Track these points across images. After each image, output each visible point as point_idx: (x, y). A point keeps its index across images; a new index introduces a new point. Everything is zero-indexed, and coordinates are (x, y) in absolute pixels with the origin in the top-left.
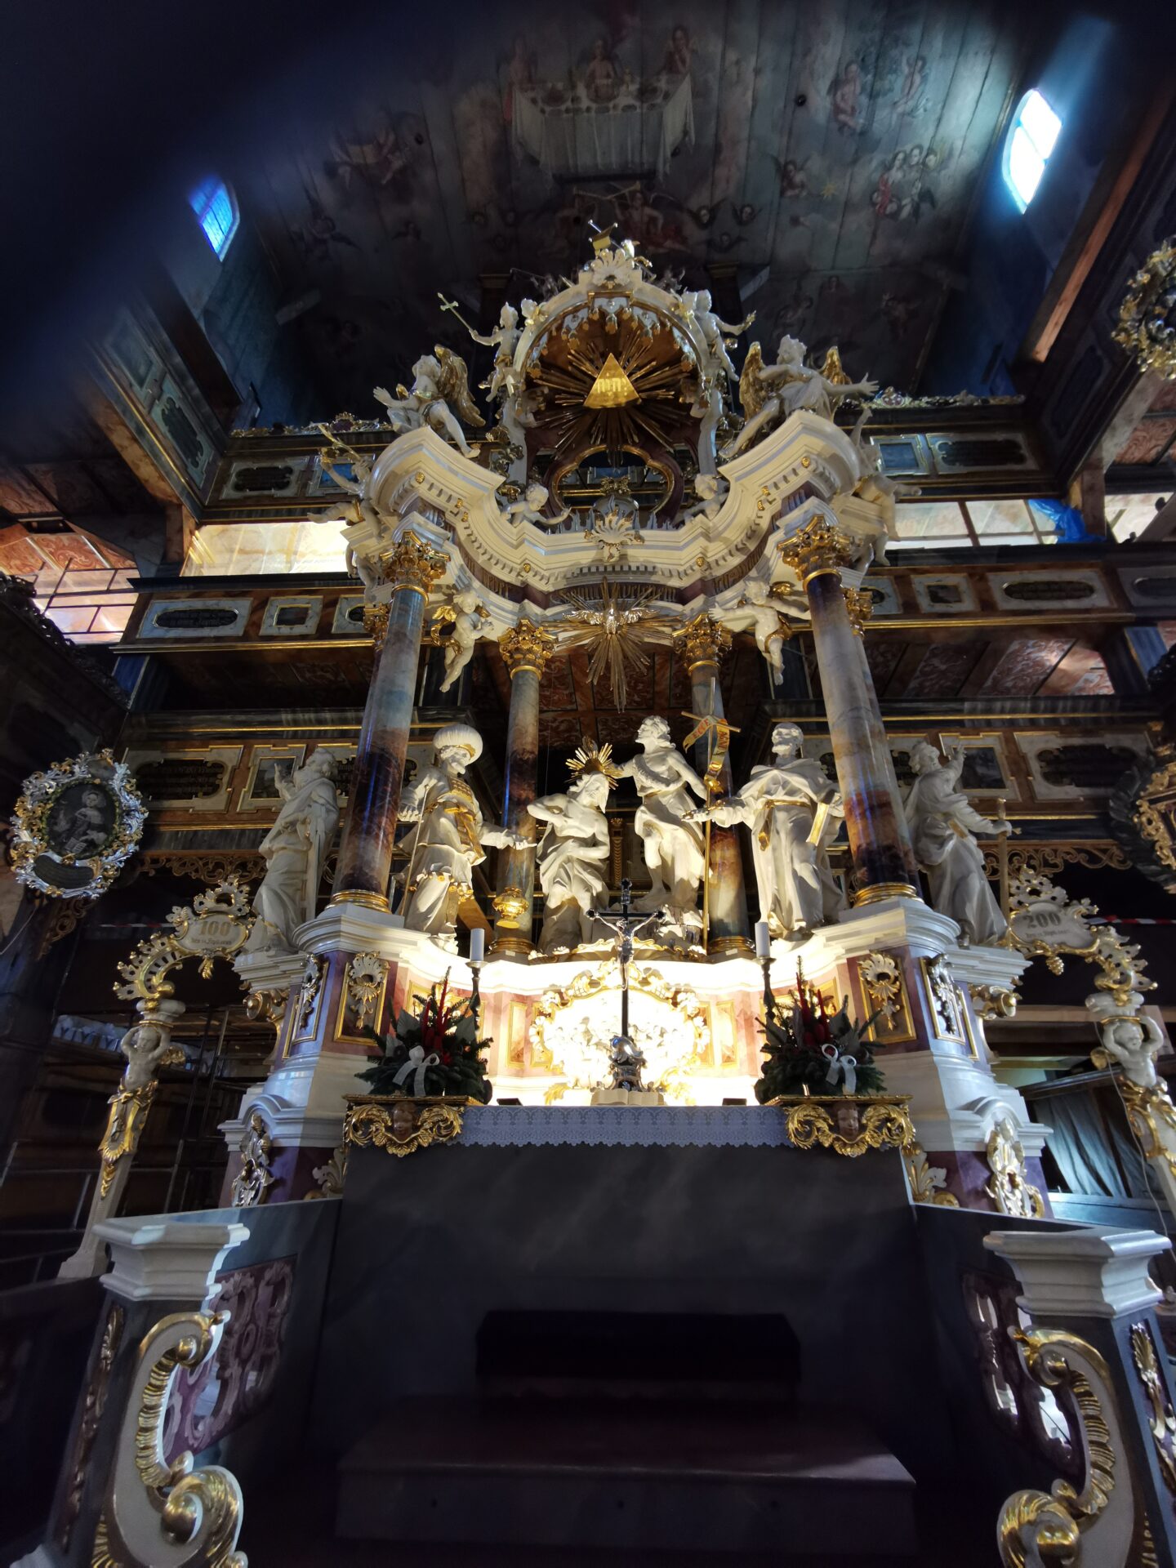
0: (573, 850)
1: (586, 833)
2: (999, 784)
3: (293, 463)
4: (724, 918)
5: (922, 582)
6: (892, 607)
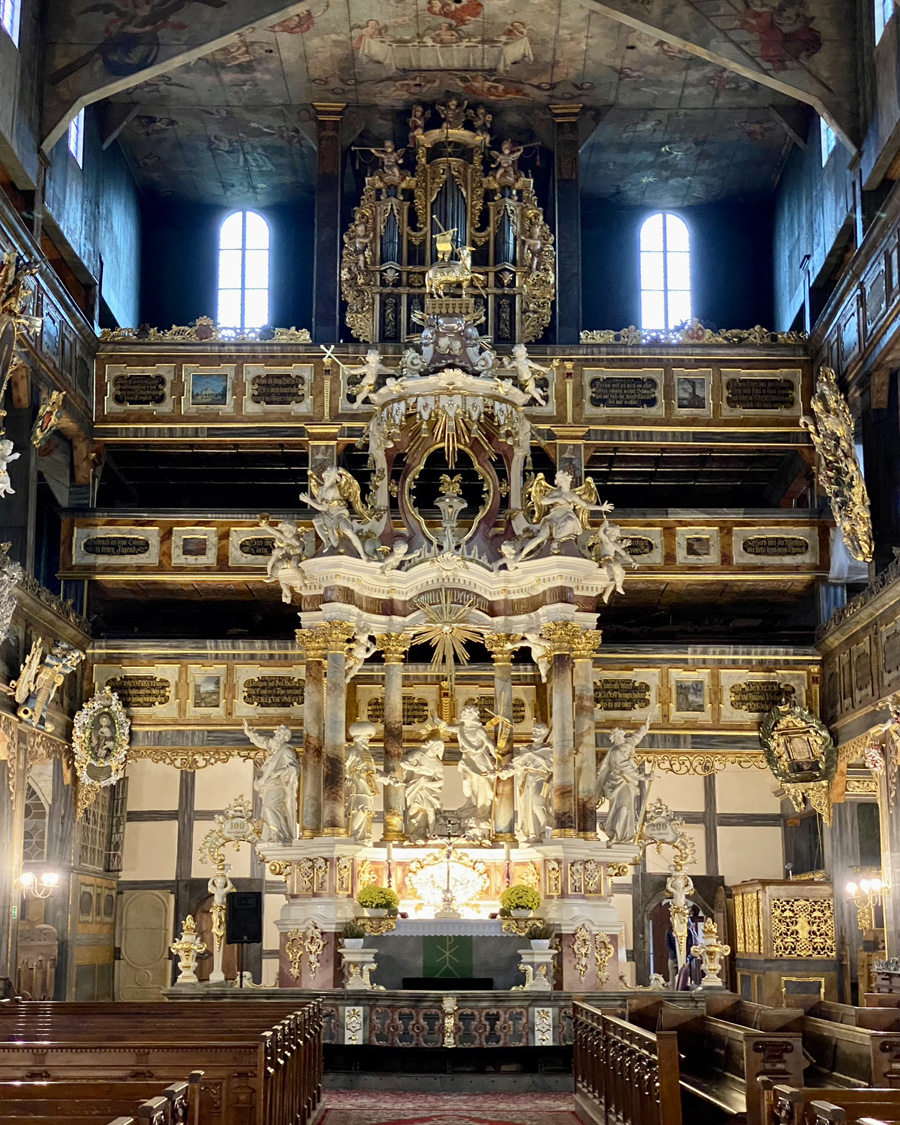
0: (423, 782)
1: (430, 774)
2: (700, 708)
3: (164, 370)
4: (502, 823)
5: (683, 533)
6: (656, 557)
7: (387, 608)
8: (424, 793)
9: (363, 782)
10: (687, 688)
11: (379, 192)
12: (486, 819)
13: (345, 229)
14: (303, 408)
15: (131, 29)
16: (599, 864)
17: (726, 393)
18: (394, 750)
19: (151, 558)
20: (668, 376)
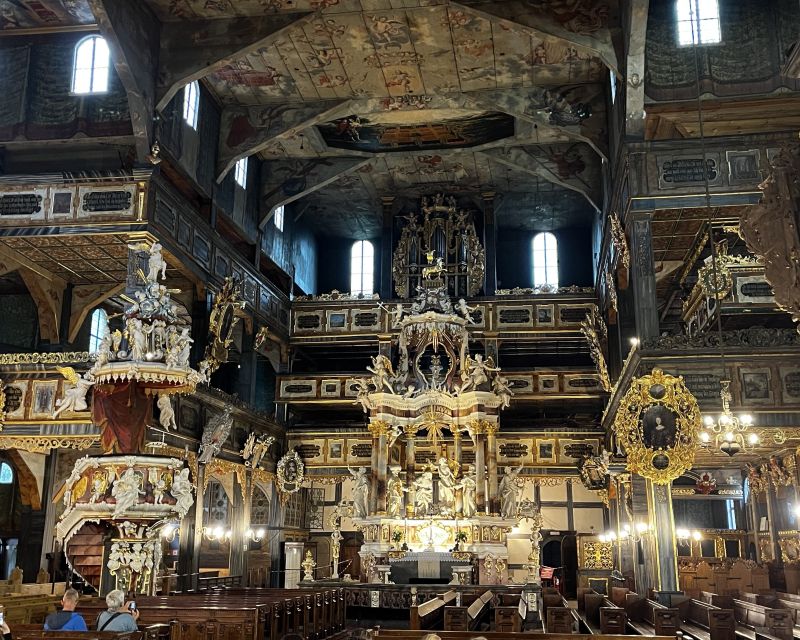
0: (423, 490)
1: (427, 487)
2: (550, 456)
3: (318, 313)
4: (458, 509)
5: (542, 378)
6: (530, 389)
7: (407, 414)
8: (424, 496)
9: (395, 491)
10: (544, 447)
11: (408, 234)
12: (450, 507)
13: (394, 250)
14: (377, 327)
15: (295, 176)
16: (499, 527)
17: (560, 315)
18: (411, 476)
19: (313, 393)
20: (534, 308)
